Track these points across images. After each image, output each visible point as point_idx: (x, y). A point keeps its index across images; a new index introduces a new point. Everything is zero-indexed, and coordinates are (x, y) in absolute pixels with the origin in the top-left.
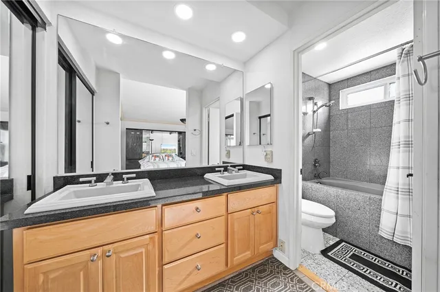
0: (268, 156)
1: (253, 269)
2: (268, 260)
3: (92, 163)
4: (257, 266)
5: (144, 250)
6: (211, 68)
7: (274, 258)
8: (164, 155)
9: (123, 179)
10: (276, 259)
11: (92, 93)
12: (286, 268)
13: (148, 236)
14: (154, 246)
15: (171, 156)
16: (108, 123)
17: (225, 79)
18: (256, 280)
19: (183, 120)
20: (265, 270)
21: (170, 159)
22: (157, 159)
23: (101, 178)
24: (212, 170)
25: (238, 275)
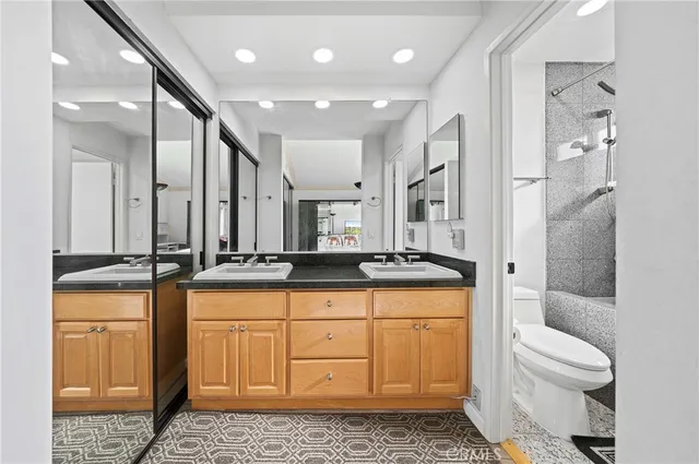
0: (457, 240)
1: (419, 416)
2: (451, 414)
3: (255, 244)
4: (428, 415)
5: (272, 335)
6: (380, 104)
7: (464, 414)
8: (343, 237)
9: (265, 262)
10: (466, 417)
11: (256, 164)
12: (477, 434)
13: (276, 322)
14: (282, 335)
15: (352, 238)
16: (270, 198)
17: (407, 115)
18: (416, 429)
19: (358, 185)
20: (437, 424)
21: (352, 242)
22: (335, 242)
23: (262, 258)
24: (369, 258)
25: (391, 414)
